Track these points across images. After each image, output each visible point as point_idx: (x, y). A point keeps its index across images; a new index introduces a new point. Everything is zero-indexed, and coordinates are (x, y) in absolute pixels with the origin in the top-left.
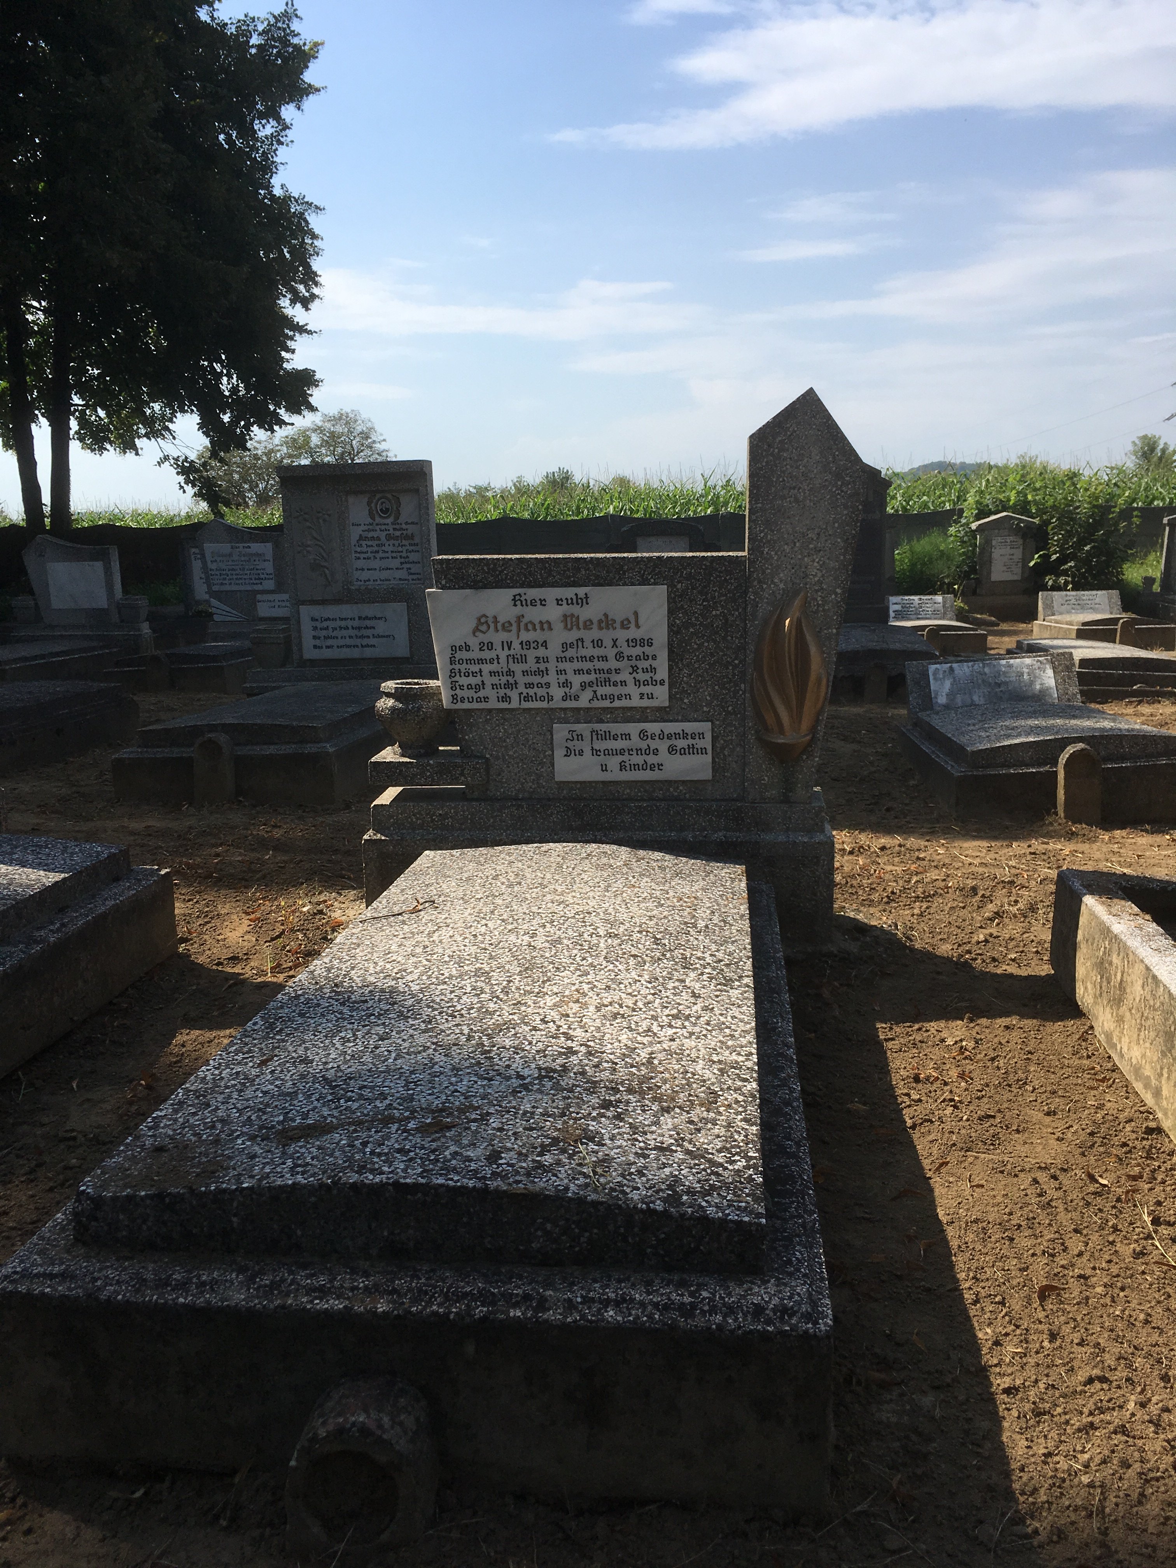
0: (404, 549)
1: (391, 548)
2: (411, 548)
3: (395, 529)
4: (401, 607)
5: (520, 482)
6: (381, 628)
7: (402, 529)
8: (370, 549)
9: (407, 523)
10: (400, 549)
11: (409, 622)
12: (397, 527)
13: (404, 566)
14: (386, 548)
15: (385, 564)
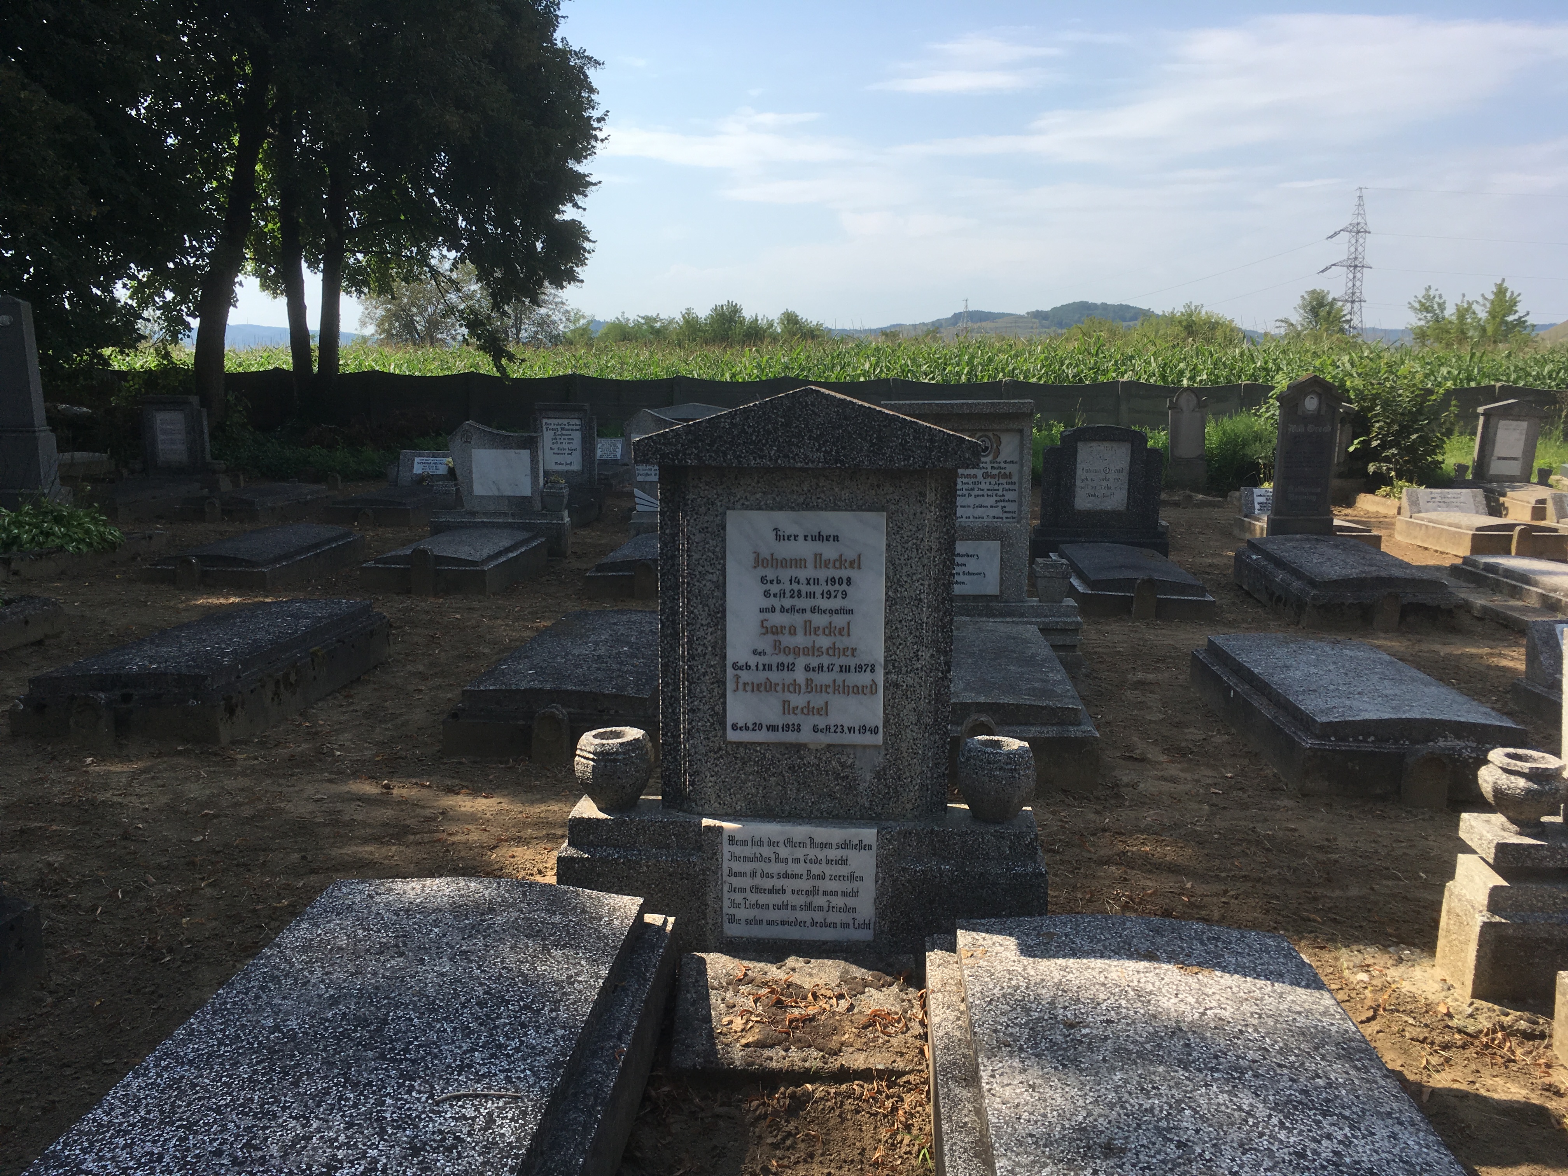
0: (1001, 487)
1: (988, 486)
2: (1007, 487)
3: (992, 468)
4: (995, 545)
5: (688, 314)
6: (972, 565)
7: (1000, 468)
8: (965, 487)
9: (1005, 462)
10: (996, 487)
11: (1002, 560)
12: (995, 465)
13: (999, 504)
14: (982, 486)
15: (980, 501)
